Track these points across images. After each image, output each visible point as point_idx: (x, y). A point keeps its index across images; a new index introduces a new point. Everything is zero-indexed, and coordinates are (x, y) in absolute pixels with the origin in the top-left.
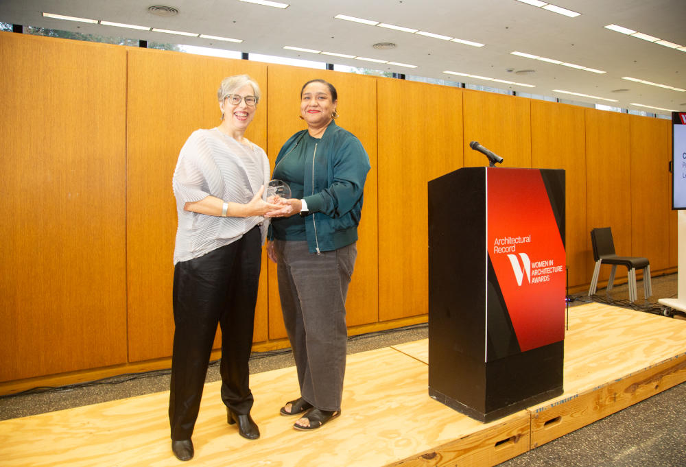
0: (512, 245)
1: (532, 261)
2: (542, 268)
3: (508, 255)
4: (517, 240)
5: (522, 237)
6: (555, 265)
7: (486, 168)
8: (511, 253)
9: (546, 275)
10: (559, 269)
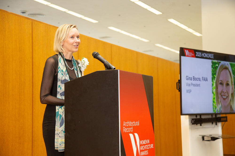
0: (131, 127)
1: (141, 139)
2: (144, 145)
3: (130, 134)
4: (133, 124)
5: (135, 122)
6: (150, 143)
7: (119, 71)
8: (131, 133)
9: (146, 150)
10: (152, 146)
